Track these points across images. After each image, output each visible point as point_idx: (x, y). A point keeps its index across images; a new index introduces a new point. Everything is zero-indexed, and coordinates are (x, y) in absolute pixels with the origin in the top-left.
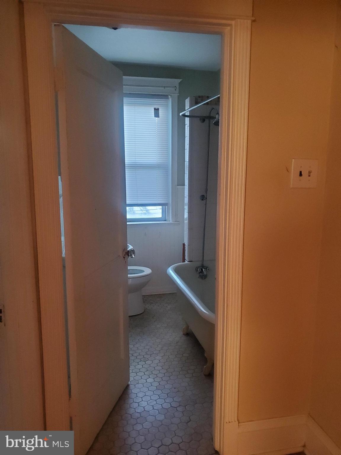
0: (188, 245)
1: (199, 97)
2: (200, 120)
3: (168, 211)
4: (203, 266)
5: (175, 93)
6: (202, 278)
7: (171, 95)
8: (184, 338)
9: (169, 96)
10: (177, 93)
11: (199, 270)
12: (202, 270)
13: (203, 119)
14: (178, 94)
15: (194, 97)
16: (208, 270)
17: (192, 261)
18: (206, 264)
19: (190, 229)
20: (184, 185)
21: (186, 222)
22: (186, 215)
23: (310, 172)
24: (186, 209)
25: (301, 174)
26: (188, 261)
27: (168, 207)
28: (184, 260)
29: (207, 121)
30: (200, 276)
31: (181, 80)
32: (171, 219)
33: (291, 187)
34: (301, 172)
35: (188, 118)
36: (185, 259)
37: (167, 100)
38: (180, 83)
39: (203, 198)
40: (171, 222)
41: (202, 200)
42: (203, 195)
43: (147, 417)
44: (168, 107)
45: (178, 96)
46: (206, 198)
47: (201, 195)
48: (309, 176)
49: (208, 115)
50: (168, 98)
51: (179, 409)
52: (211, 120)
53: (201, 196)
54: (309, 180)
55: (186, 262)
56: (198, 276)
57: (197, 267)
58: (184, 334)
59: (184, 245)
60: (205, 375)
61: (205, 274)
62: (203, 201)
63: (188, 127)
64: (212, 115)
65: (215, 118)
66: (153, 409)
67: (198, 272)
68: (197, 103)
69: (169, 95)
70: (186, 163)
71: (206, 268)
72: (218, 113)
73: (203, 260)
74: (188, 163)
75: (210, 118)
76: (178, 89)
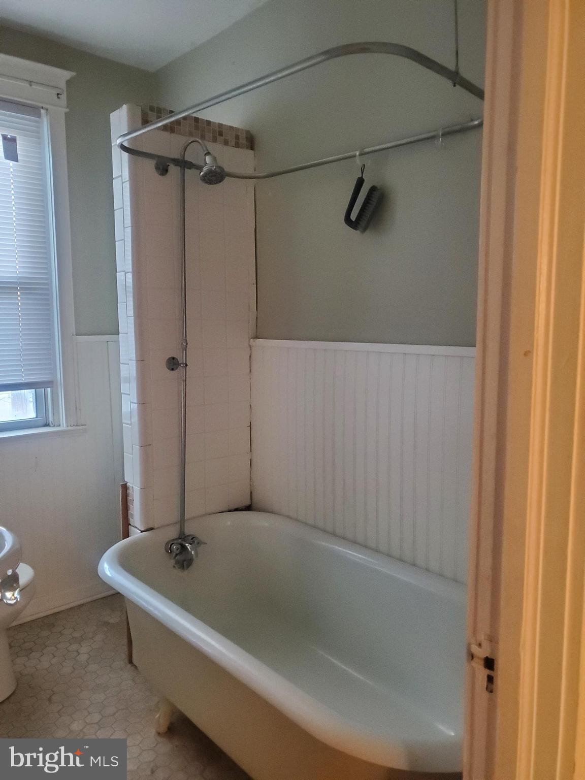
0: (139, 488)
1: (152, 109)
3: (53, 400)
4: (183, 536)
5: (58, 107)
6: (182, 567)
7: (47, 110)
9: (42, 110)
10: (63, 107)
11: (177, 548)
12: (183, 548)
13: (163, 165)
14: (67, 110)
16: (198, 543)
17: (151, 529)
18: (191, 529)
20: (118, 333)
21: (132, 429)
24: (128, 394)
26: (143, 530)
27: (52, 392)
28: (126, 526)
29: (175, 171)
30: (177, 562)
31: (70, 74)
32: (63, 421)
36: (130, 525)
37: (38, 120)
38: (69, 83)
39: (175, 364)
40: (64, 427)
41: (173, 369)
42: (173, 358)
44: (39, 138)
45: (66, 113)
46: (185, 365)
47: (169, 357)
49: (176, 155)
50: (39, 116)
52: (187, 171)
53: (167, 360)
55: (136, 534)
56: (172, 562)
57: (167, 544)
58: (160, 734)
59: (125, 487)
62: (174, 372)
63: (127, 186)
64: (188, 158)
65: (202, 165)
67: (173, 553)
68: (145, 122)
69: (42, 108)
70: (120, 276)
71: (193, 539)
72: (208, 153)
73: (182, 521)
74: (130, 276)
75: (184, 164)
76: (65, 93)
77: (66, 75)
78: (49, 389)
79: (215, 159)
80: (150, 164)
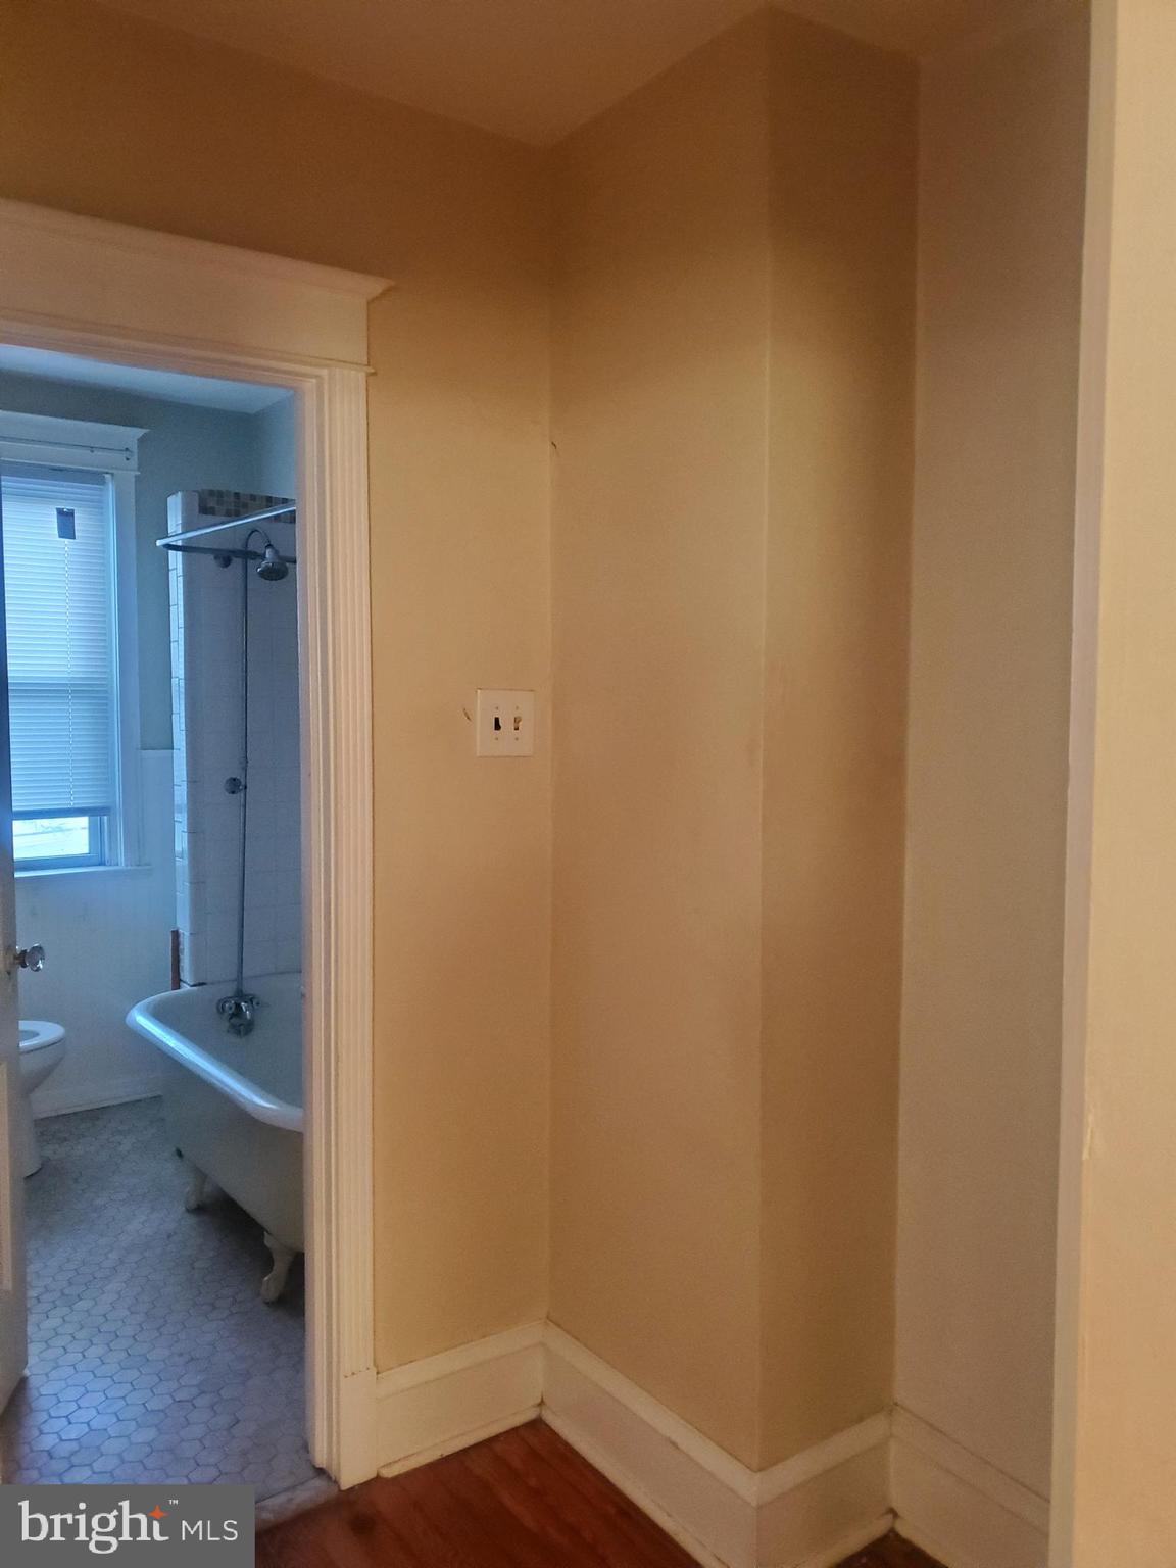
0: (191, 934)
1: (212, 493)
2: (216, 558)
3: (110, 832)
4: (240, 995)
5: (127, 470)
6: (238, 1033)
7: (112, 474)
8: (192, 1220)
9: (107, 476)
10: (134, 470)
11: (230, 1008)
12: (238, 1006)
13: (225, 558)
14: (138, 473)
15: (194, 491)
16: (258, 1004)
17: (204, 984)
18: (250, 988)
19: (198, 882)
20: (173, 749)
21: (182, 864)
22: (181, 843)
23: (517, 720)
24: (180, 822)
25: (498, 726)
26: (192, 984)
27: (109, 820)
28: (177, 982)
29: (237, 563)
30: (233, 1026)
31: (143, 431)
32: (122, 859)
33: (478, 755)
34: (497, 720)
35: (179, 554)
36: (180, 980)
37: (101, 487)
38: (142, 441)
39: (235, 786)
40: (122, 866)
41: (233, 793)
42: (234, 780)
43: (103, 1442)
44: (102, 508)
45: (136, 476)
46: (246, 788)
47: (228, 777)
48: (517, 729)
49: (239, 546)
50: (103, 482)
51: (199, 1402)
52: (251, 563)
53: (227, 781)
54: (517, 739)
55: (185, 988)
56: (226, 1026)
57: (221, 1000)
58: (188, 1210)
59: (176, 935)
60: (268, 1303)
61: (248, 1017)
62: (234, 796)
63: (181, 579)
64: (251, 548)
65: (263, 557)
66: (119, 1420)
67: (226, 1014)
68: (204, 509)
69: (107, 473)
70: (174, 681)
71: (251, 1000)
72: (269, 546)
73: (240, 978)
74: (182, 683)
75: (247, 555)
76: (136, 457)
77: (139, 432)
78: (106, 817)
79: (276, 552)
80: (209, 561)
